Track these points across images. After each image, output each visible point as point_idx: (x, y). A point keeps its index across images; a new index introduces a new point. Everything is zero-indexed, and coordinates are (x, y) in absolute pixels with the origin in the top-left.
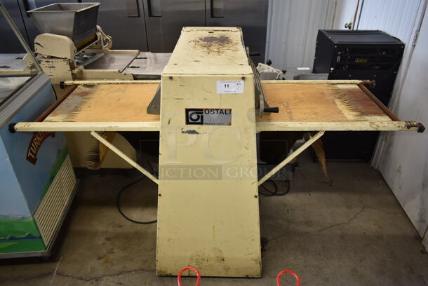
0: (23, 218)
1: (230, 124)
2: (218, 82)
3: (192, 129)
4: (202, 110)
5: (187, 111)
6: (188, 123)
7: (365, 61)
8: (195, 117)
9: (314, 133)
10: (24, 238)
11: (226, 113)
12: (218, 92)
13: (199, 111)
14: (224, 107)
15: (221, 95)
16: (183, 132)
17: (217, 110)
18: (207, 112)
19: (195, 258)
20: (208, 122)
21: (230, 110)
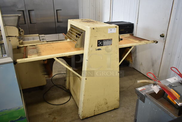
0: (19, 108)
1: (111, 45)
2: (109, 29)
3: (99, 48)
4: (103, 40)
5: (98, 41)
6: (98, 46)
7: (123, 30)
8: (100, 43)
9: (130, 47)
10: (18, 120)
11: (110, 40)
12: (108, 33)
13: (102, 41)
14: (110, 38)
15: (109, 34)
16: (96, 50)
17: (108, 40)
18: (105, 41)
19: (97, 106)
20: (105, 45)
21: (112, 39)
